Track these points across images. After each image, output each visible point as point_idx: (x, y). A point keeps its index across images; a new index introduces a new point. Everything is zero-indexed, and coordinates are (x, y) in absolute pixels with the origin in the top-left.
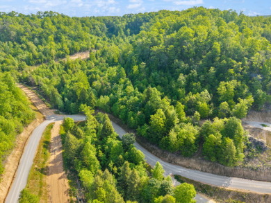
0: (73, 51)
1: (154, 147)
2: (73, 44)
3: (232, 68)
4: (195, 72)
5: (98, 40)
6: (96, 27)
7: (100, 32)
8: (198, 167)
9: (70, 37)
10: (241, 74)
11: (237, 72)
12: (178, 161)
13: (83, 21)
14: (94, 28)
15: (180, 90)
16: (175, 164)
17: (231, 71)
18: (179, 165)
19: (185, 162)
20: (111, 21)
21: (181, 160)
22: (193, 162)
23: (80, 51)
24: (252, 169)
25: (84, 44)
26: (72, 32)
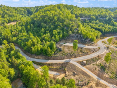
0: (10, 21)
1: (29, 53)
2: (10, 18)
3: (59, 26)
4: (47, 27)
5: (23, 17)
6: (22, 11)
7: (24, 13)
8: (41, 58)
9: (9, 15)
10: (62, 27)
11: (60, 27)
12: (35, 57)
13: (16, 9)
14: (21, 12)
15: (41, 34)
16: (35, 58)
17: (59, 27)
18: (36, 58)
19: (37, 57)
20: (29, 9)
21: (36, 57)
22: (40, 57)
23: (13, 21)
24: (56, 57)
25: (15, 18)
26: (10, 13)
